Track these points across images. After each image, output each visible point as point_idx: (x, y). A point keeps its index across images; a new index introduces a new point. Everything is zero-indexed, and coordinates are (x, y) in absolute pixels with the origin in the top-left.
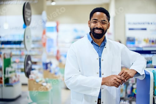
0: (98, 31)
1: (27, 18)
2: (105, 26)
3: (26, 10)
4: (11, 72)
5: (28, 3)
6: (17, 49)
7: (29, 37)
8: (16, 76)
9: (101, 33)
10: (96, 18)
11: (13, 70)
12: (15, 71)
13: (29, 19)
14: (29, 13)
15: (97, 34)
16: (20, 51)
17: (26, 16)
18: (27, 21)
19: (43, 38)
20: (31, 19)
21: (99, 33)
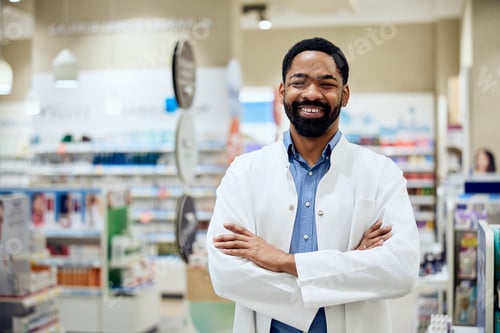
0: (309, 110)
1: (183, 87)
2: (332, 95)
3: (181, 62)
4: (128, 252)
5: (186, 44)
6: (145, 177)
7: (189, 143)
8: (143, 264)
9: (320, 115)
10: (303, 71)
11: (135, 244)
12: (138, 250)
13: (189, 90)
14: (188, 70)
15: (308, 121)
16: (156, 186)
17: (180, 82)
18: (185, 94)
19: (229, 143)
20: (194, 89)
21: (312, 116)
